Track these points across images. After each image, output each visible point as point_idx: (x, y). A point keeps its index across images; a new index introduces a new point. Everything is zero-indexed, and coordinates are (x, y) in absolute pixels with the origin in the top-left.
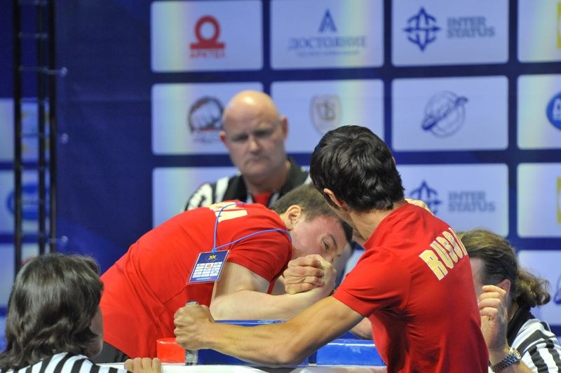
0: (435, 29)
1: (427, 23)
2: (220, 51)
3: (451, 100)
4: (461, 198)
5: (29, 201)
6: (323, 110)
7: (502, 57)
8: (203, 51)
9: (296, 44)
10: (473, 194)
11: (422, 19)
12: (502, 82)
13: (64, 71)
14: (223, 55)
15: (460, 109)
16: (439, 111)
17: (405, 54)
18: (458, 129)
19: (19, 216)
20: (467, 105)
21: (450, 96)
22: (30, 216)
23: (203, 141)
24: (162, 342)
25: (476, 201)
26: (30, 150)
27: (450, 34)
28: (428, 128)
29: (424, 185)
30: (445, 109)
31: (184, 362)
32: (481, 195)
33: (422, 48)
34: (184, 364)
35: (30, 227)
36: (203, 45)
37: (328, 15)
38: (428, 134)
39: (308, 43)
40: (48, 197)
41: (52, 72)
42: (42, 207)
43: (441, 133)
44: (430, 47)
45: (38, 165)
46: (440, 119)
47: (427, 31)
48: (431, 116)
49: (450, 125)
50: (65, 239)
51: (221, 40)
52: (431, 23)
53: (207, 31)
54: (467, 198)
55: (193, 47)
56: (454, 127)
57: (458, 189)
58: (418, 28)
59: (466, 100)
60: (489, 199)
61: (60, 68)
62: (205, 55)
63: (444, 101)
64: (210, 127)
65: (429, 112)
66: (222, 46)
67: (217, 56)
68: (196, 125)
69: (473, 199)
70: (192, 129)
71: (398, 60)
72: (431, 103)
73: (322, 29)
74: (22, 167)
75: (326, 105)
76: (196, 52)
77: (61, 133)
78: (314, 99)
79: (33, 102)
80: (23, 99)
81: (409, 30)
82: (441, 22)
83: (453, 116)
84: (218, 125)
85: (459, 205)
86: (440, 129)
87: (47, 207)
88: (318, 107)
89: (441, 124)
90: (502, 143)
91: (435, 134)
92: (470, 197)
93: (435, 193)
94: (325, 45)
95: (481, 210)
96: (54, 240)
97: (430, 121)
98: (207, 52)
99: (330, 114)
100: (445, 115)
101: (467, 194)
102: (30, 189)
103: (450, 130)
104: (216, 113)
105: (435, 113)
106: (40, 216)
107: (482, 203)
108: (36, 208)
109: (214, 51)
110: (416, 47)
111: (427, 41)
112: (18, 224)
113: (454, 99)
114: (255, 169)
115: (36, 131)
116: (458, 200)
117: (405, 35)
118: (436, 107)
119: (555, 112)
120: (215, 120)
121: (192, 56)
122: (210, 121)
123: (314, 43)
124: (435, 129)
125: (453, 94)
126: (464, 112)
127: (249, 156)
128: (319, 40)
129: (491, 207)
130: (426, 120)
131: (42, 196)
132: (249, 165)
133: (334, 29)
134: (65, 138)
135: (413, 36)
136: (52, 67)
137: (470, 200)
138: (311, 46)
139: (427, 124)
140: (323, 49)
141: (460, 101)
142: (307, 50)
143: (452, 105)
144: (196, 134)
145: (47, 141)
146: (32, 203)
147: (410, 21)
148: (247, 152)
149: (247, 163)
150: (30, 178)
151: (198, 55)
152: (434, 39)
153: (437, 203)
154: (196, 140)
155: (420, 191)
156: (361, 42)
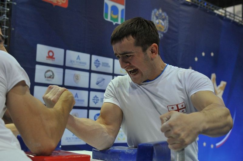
2: (53, 60)
6: (76, 77)
7: (111, 72)
8: (49, 59)
9: (71, 61)
11: (97, 61)
12: (111, 76)
14: (54, 61)
20: (105, 81)
23: (48, 80)
27: (102, 65)
28: (97, 84)
36: (50, 57)
37: (79, 56)
46: (100, 82)
51: (54, 57)
52: (99, 63)
55: (47, 57)
58: (96, 63)
62: (50, 60)
63: (100, 79)
64: (50, 77)
66: (54, 58)
68: (46, 76)
70: (45, 77)
71: (92, 69)
72: (98, 79)
73: (77, 59)
76: (48, 58)
78: (75, 74)
82: (101, 63)
83: (102, 82)
84: (52, 77)
89: (100, 84)
93: (98, 98)
94: (78, 63)
97: (98, 83)
98: (50, 59)
99: (78, 78)
104: (51, 74)
110: (96, 67)
117: (94, 64)
120: (51, 76)
121: (47, 59)
122: (50, 76)
124: (99, 84)
125: (102, 78)
128: (76, 61)
133: (80, 59)
141: (104, 79)
143: (102, 80)
144: (46, 79)
147: (95, 61)
152: (99, 66)
153: (98, 100)
154: (46, 80)
155: (95, 97)
156: (85, 63)
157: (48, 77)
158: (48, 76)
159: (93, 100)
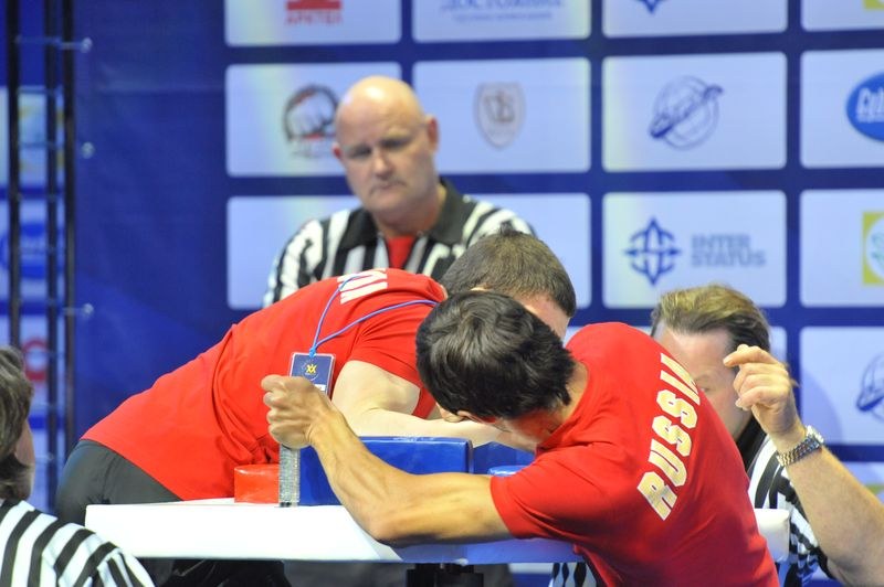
2: (333, 13)
3: (695, 91)
4: (711, 245)
5: (33, 249)
6: (495, 106)
7: (777, 22)
8: (307, 13)
9: (453, 2)
10: (730, 239)
12: (776, 63)
13: (87, 44)
14: (339, 19)
15: (711, 105)
16: (676, 108)
18: (707, 136)
19: (17, 273)
20: (721, 99)
21: (693, 84)
22: (33, 273)
23: (307, 155)
24: (242, 471)
25: (736, 248)
26: (34, 169)
28: (659, 134)
29: (653, 224)
30: (687, 105)
31: (277, 502)
32: (744, 240)
33: (651, 8)
34: (278, 505)
35: (34, 290)
36: (309, 4)
38: (659, 144)
39: (471, 2)
40: (61, 243)
41: (67, 45)
42: (51, 258)
43: (680, 143)
44: (662, 6)
45: (46, 192)
46: (679, 120)
48: (664, 116)
49: (694, 130)
50: (88, 308)
54: (721, 246)
55: (291, 6)
56: (701, 133)
57: (707, 230)
59: (719, 90)
60: (755, 246)
61: (81, 39)
62: (309, 19)
63: (685, 93)
64: (318, 133)
65: (661, 109)
66: (336, 5)
67: (329, 21)
68: (296, 130)
69: (730, 246)
70: (290, 136)
71: (612, 28)
72: (664, 95)
74: (19, 195)
75: (499, 99)
76: (295, 13)
77: (83, 141)
78: (481, 88)
79: (38, 92)
80: (22, 88)
83: (699, 116)
84: (329, 129)
85: (708, 256)
86: (680, 137)
87: (61, 258)
88: (487, 101)
89: (681, 129)
90: (776, 158)
91: (670, 143)
92: (725, 244)
93: (670, 236)
94: (499, 4)
95: (743, 263)
96: (71, 311)
97: (664, 124)
98: (314, 14)
99: (506, 113)
100: (687, 115)
101: (720, 239)
102: (33, 230)
103: (693, 138)
104: (326, 110)
105: (671, 112)
106: (50, 272)
107: (745, 252)
108: (42, 260)
109: (324, 12)
110: (642, 8)
112: (14, 285)
113: (701, 88)
114: (385, 201)
115: (43, 138)
116: (706, 249)
118: (672, 102)
119: (861, 109)
120: (326, 123)
121: (290, 20)
122: (317, 123)
124: (670, 136)
125: (701, 82)
126: (717, 109)
127: (375, 182)
129: (759, 259)
130: (656, 123)
131: (52, 240)
132: (376, 194)
134: (88, 149)
136: (68, 38)
137: (725, 249)
138: (476, 6)
139: (657, 129)
140: (496, 11)
141: (711, 92)
142: (471, 11)
143: (697, 98)
144: (295, 144)
145: (60, 155)
146: (36, 252)
148: (372, 174)
149: (372, 192)
150: (33, 212)
151: (300, 18)
153: (673, 252)
154: (296, 154)
155: (646, 234)
157: (306, 136)
158: (308, 128)
159: (633, 253)
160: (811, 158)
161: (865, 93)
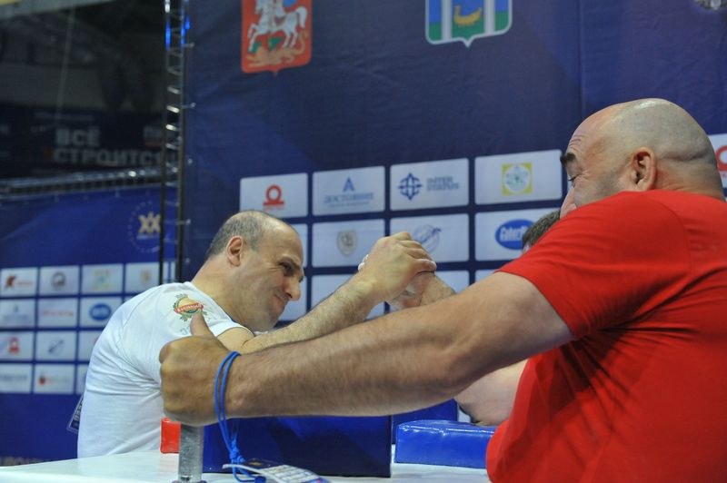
0: (419, 186)
1: (413, 182)
2: (282, 206)
3: (429, 230)
6: (345, 240)
7: (464, 201)
8: (270, 207)
9: (328, 199)
11: (410, 180)
12: (464, 218)
13: (189, 222)
14: (283, 208)
15: (435, 236)
16: (421, 238)
17: (398, 202)
18: (434, 249)
21: (428, 228)
27: (429, 189)
30: (426, 236)
33: (410, 198)
36: (271, 203)
37: (349, 181)
39: (336, 199)
41: (181, 223)
44: (415, 197)
46: (423, 242)
47: (413, 187)
49: (429, 247)
51: (282, 199)
52: (416, 183)
53: (274, 194)
55: (265, 204)
56: (432, 247)
58: (407, 186)
59: (439, 230)
61: (186, 220)
62: (272, 209)
63: (424, 232)
65: (415, 238)
66: (282, 203)
67: (279, 209)
71: (394, 206)
72: (416, 233)
73: (345, 189)
75: (347, 237)
76: (267, 207)
77: (186, 258)
78: (340, 233)
81: (402, 187)
82: (423, 182)
88: (343, 237)
90: (463, 256)
94: (347, 200)
98: (274, 206)
99: (350, 242)
100: (426, 240)
109: (278, 206)
110: (407, 198)
111: (414, 194)
113: (432, 230)
117: (399, 191)
118: (419, 235)
119: (502, 236)
123: (340, 199)
125: (431, 227)
126: (438, 238)
128: (343, 196)
133: (352, 189)
134: (188, 261)
135: (404, 190)
138: (338, 201)
140: (345, 202)
141: (436, 231)
142: (336, 203)
143: (430, 234)
147: (402, 181)
151: (268, 209)
152: (418, 192)
156: (370, 196)
160: (480, 256)
161: (504, 229)
